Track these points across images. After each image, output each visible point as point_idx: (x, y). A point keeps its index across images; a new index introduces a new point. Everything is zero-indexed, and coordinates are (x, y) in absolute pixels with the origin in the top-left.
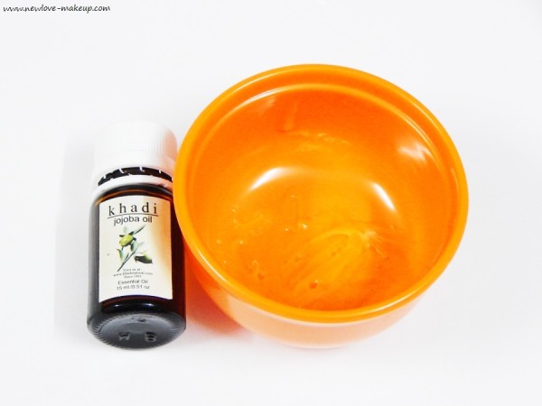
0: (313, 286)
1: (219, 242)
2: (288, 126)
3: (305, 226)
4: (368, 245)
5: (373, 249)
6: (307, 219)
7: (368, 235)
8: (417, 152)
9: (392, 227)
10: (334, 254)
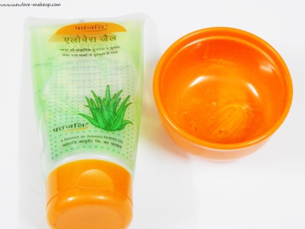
0: (221, 132)
1: (175, 113)
2: (205, 57)
3: (215, 104)
4: (246, 112)
5: (248, 113)
6: (216, 100)
7: (245, 107)
8: (268, 68)
9: (256, 103)
10: (230, 116)
